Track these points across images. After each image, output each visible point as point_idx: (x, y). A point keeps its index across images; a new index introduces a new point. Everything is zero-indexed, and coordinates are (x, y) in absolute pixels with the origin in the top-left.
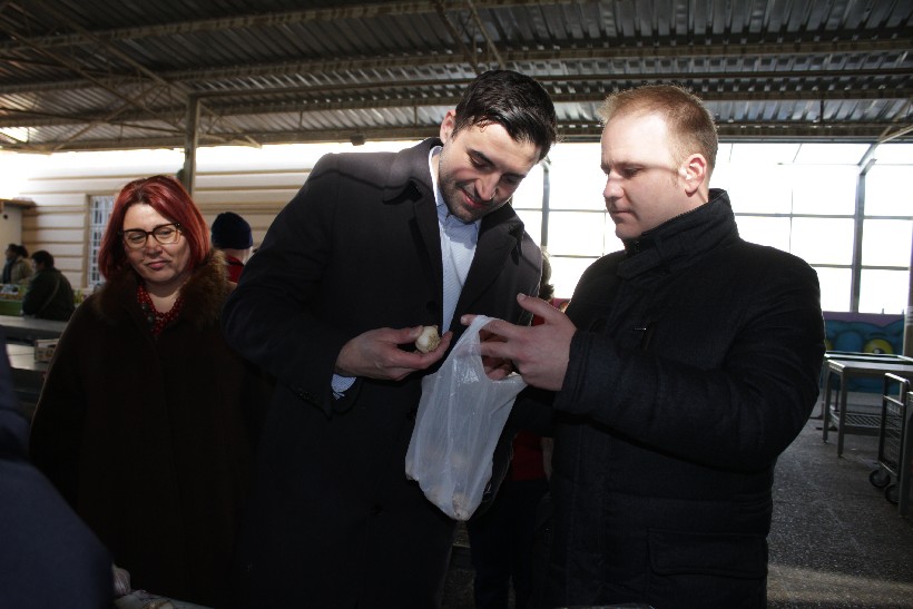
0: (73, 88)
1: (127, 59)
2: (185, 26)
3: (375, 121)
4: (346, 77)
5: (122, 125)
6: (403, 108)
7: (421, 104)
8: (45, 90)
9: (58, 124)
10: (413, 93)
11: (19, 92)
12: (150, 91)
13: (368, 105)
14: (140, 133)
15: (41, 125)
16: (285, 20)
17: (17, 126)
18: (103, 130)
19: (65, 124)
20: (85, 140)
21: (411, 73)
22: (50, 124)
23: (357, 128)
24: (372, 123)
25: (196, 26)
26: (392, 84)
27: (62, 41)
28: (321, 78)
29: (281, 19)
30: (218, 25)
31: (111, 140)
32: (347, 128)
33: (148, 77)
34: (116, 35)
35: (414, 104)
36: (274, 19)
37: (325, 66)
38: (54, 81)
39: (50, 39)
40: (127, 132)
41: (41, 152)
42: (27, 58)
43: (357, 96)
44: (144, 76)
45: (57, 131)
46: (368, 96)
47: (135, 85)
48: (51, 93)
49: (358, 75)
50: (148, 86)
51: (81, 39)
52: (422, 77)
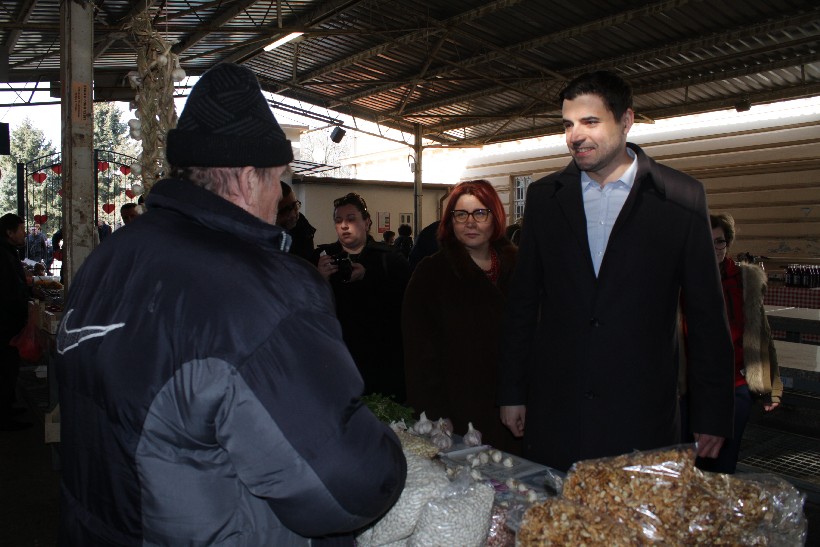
0: (494, 93)
1: (533, 65)
2: (575, 30)
3: (761, 84)
4: (726, 48)
5: (534, 117)
6: (790, 68)
7: (809, 60)
8: (475, 97)
9: (486, 122)
10: (799, 52)
11: (457, 102)
12: (552, 87)
13: (753, 71)
14: (548, 121)
15: (474, 124)
16: (661, 8)
17: (458, 128)
18: (519, 123)
19: (491, 121)
20: (508, 132)
21: (794, 32)
22: (480, 123)
23: (743, 94)
24: (757, 87)
25: (585, 28)
26: (774, 47)
27: (483, 59)
28: (701, 53)
29: (657, 9)
30: (602, 24)
31: (528, 130)
32: (733, 95)
33: (550, 76)
34: (522, 47)
35: (801, 63)
36: (650, 10)
37: (704, 42)
38: (480, 90)
39: (475, 59)
40: (539, 122)
41: (475, 145)
42: (460, 76)
43: (740, 64)
44: (546, 75)
45: (487, 127)
46: (751, 62)
47: (541, 83)
48: (479, 99)
49: (738, 45)
50: (552, 83)
51: (496, 55)
52: (807, 34)
